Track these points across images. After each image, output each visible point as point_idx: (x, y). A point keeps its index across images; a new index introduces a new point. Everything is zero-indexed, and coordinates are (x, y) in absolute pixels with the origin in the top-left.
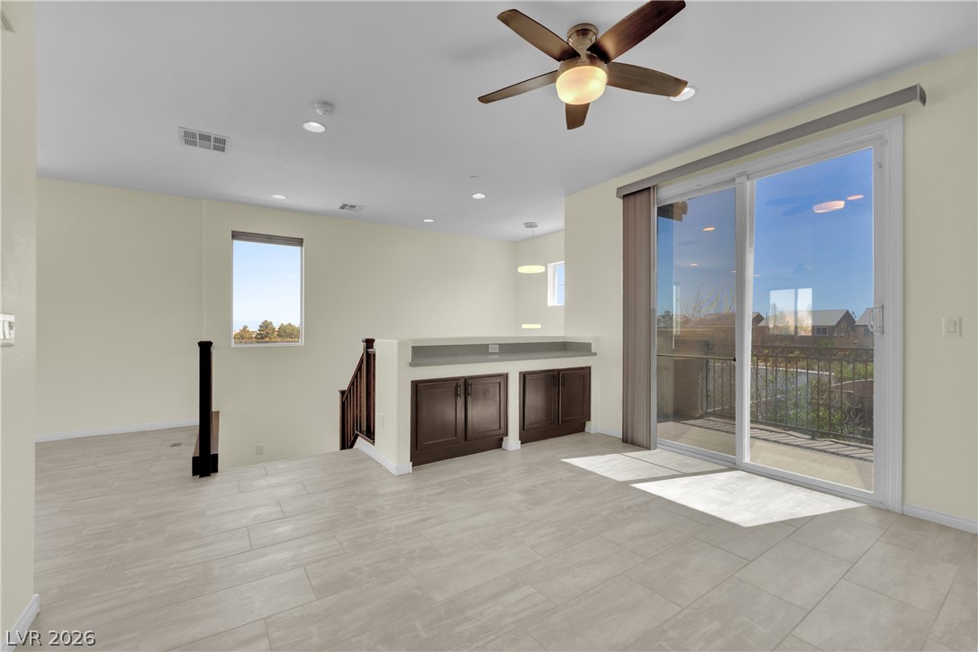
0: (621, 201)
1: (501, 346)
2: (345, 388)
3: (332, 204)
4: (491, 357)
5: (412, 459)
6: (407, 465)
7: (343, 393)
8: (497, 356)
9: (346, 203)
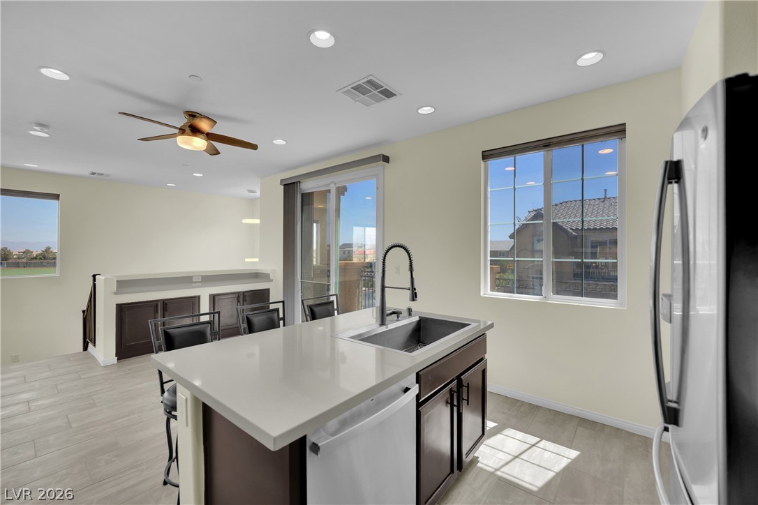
0: (283, 187)
1: (203, 277)
2: (85, 309)
3: (84, 170)
4: (194, 285)
5: (117, 355)
6: (113, 359)
7: (84, 312)
8: (200, 284)
9: (94, 171)
